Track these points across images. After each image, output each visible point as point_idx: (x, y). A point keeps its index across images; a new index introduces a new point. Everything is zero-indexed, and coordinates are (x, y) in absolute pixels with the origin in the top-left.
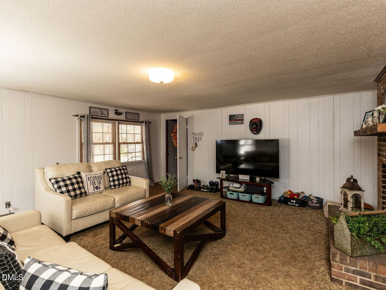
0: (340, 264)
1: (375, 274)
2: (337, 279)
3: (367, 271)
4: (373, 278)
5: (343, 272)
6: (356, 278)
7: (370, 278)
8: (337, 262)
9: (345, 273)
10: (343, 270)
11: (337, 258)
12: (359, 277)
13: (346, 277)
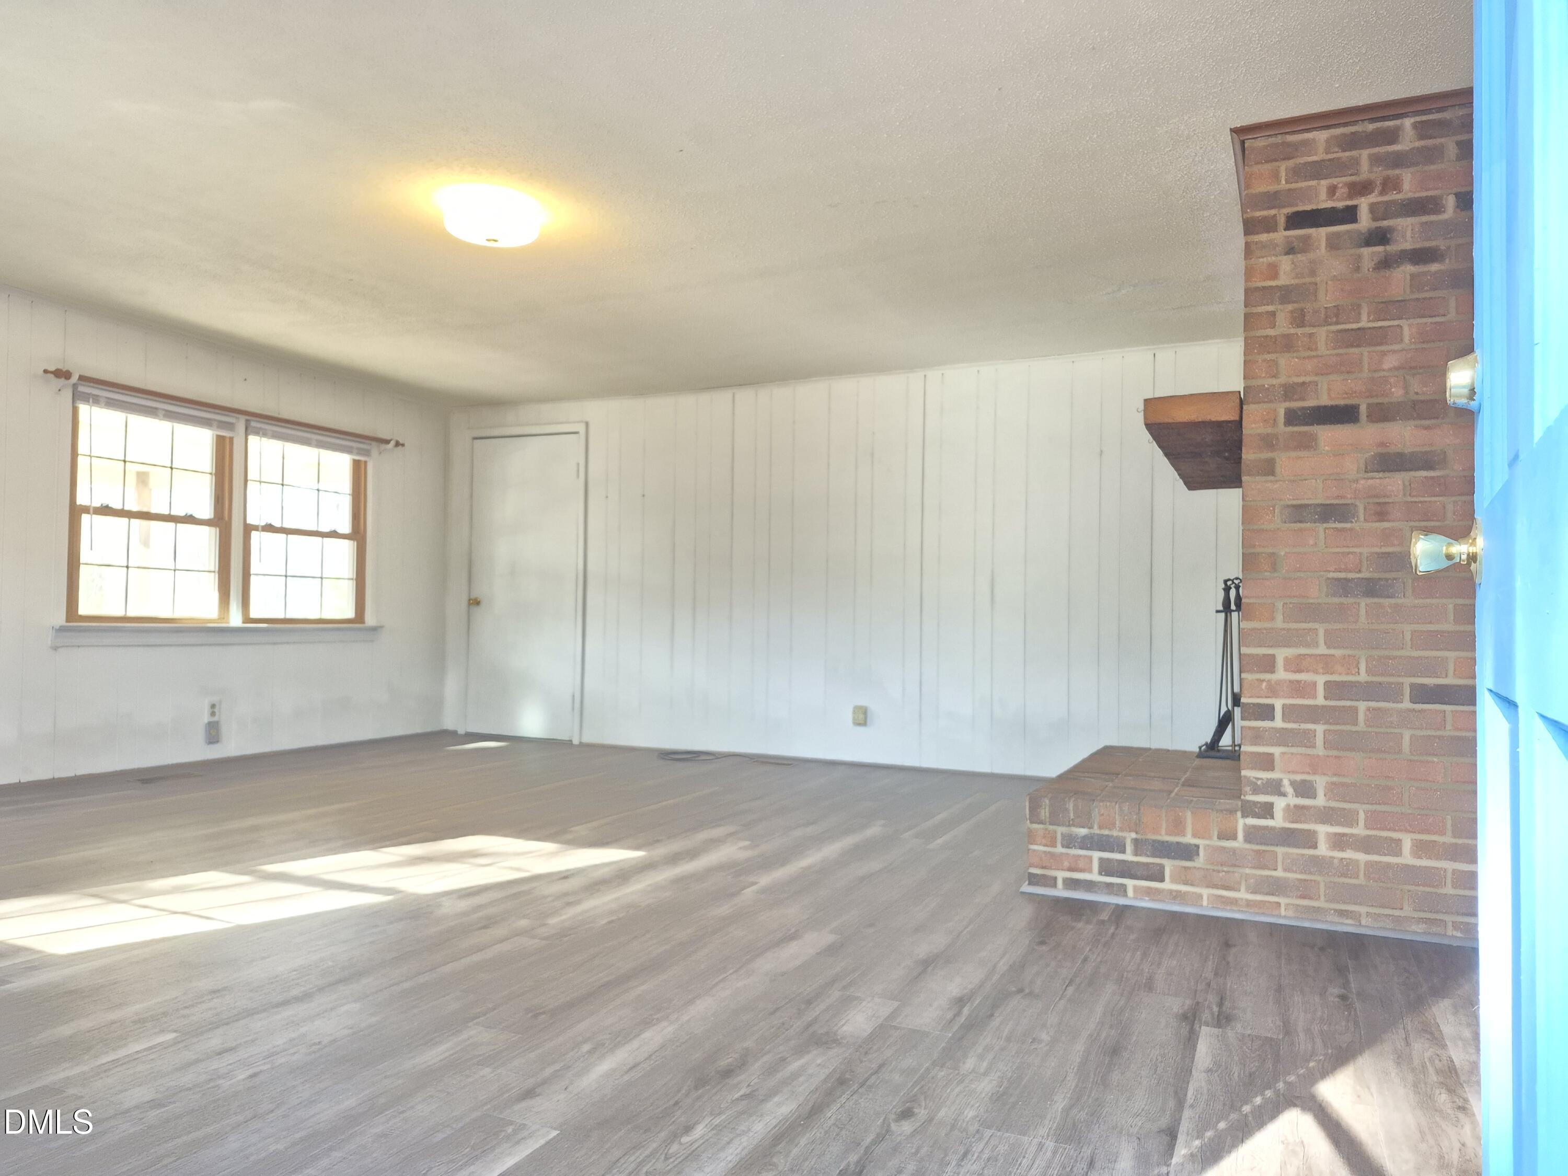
0: (1051, 827)
1: (1133, 835)
2: (1043, 875)
3: (1115, 833)
4: (1129, 848)
5: (1059, 849)
6: (1090, 859)
7: (1123, 851)
8: (1041, 822)
9: (1064, 850)
10: (1059, 845)
11: (1043, 811)
12: (1096, 855)
13: (1066, 864)
